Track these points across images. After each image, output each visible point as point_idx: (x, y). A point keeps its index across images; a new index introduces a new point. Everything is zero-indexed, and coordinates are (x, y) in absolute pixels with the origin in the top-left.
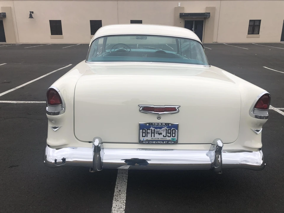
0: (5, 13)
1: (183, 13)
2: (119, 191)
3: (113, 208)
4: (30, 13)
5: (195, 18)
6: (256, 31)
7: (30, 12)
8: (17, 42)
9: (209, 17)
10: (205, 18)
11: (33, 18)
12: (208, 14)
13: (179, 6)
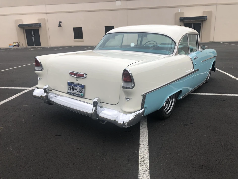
0: (41, 24)
1: (183, 17)
2: (143, 158)
3: (139, 171)
5: (193, 22)
7: (59, 22)
8: (49, 46)
9: (206, 20)
10: (203, 21)
12: (205, 18)
13: (179, 11)
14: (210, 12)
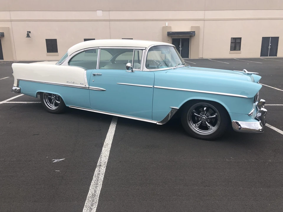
0: (3, 33)
1: (171, 32)
4: (28, 33)
5: (181, 37)
6: (238, 47)
8: (14, 60)
9: (194, 36)
10: (191, 36)
11: (30, 37)
12: (193, 33)
13: (167, 25)
14: (198, 28)
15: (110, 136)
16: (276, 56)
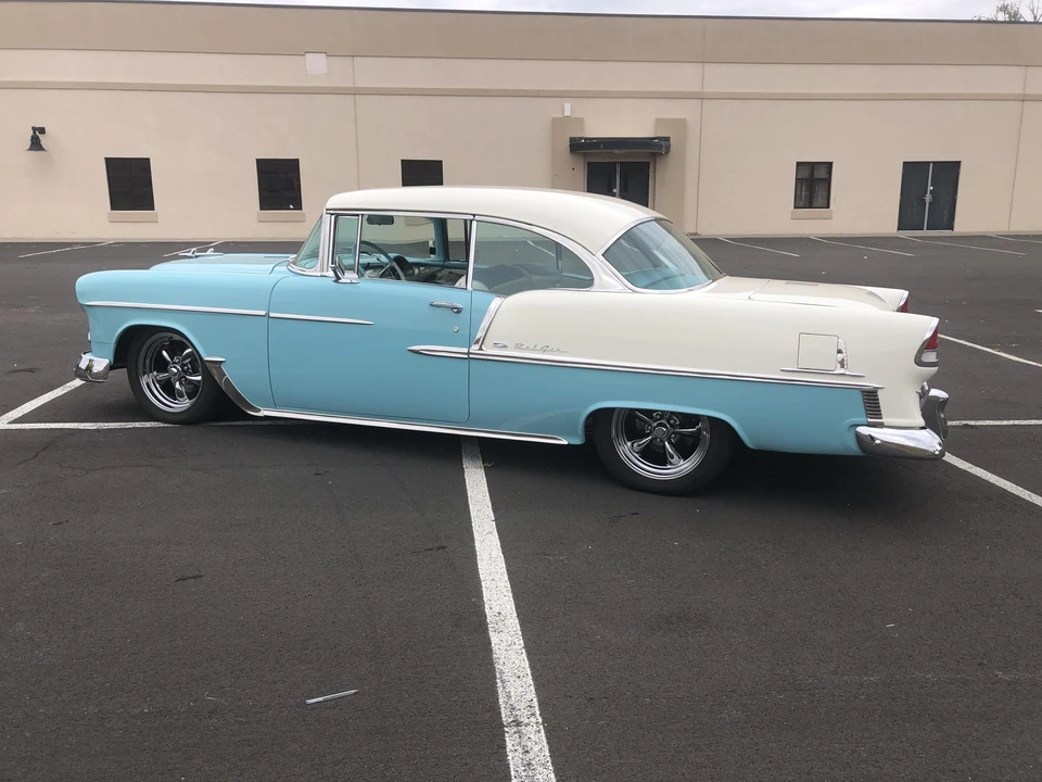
1: (582, 138)
2: (497, 615)
4: (34, 133)
5: (619, 155)
6: (820, 200)
7: (33, 128)
9: (668, 152)
10: (655, 156)
11: (42, 149)
12: (663, 143)
13: (567, 113)
14: (682, 123)
15: (497, 577)
16: (951, 228)
